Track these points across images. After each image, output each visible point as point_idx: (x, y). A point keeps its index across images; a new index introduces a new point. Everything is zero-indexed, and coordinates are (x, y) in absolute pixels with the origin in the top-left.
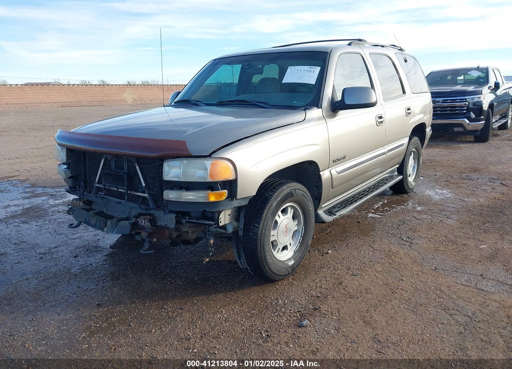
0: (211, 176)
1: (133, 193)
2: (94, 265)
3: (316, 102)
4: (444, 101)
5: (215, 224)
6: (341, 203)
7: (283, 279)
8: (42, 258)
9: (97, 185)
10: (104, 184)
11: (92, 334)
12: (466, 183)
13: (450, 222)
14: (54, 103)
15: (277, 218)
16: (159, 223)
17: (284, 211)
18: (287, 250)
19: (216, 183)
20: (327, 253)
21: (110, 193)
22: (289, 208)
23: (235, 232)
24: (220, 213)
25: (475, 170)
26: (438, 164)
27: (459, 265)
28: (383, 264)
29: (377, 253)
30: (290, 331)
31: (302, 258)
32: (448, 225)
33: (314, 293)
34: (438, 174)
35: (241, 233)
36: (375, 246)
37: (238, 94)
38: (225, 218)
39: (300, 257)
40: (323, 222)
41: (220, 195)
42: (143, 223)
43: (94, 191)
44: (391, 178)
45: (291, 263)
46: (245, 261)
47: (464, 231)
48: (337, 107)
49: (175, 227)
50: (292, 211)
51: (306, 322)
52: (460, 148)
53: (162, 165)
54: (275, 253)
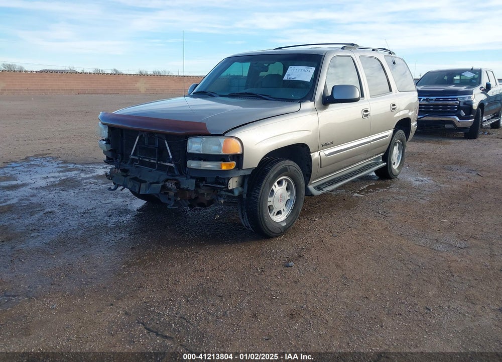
0: (224, 150)
1: (162, 163)
2: (125, 222)
3: (310, 97)
4: (437, 100)
5: (225, 188)
6: (329, 182)
7: (277, 237)
8: (83, 216)
9: (132, 157)
10: (138, 155)
11: (130, 266)
12: (446, 173)
13: (422, 202)
14: (71, 90)
15: (273, 187)
16: (182, 186)
17: (280, 183)
18: (281, 214)
19: (227, 156)
20: (315, 221)
21: (142, 163)
22: (284, 181)
23: (240, 196)
24: (229, 179)
25: (457, 162)
26: (426, 156)
27: (421, 232)
28: (359, 230)
29: (356, 222)
30: (279, 269)
31: (293, 222)
32: (420, 204)
33: (300, 247)
34: (423, 165)
35: (245, 196)
36: (355, 217)
37: (246, 87)
38: (233, 184)
39: (292, 221)
40: (312, 195)
41: (230, 165)
42: (170, 186)
43: (129, 162)
44: (377, 164)
45: (284, 224)
46: (247, 220)
47: (432, 209)
48: (327, 101)
49: (194, 190)
50: (287, 184)
51: (290, 264)
52: (449, 144)
53: (186, 142)
54: (271, 215)
